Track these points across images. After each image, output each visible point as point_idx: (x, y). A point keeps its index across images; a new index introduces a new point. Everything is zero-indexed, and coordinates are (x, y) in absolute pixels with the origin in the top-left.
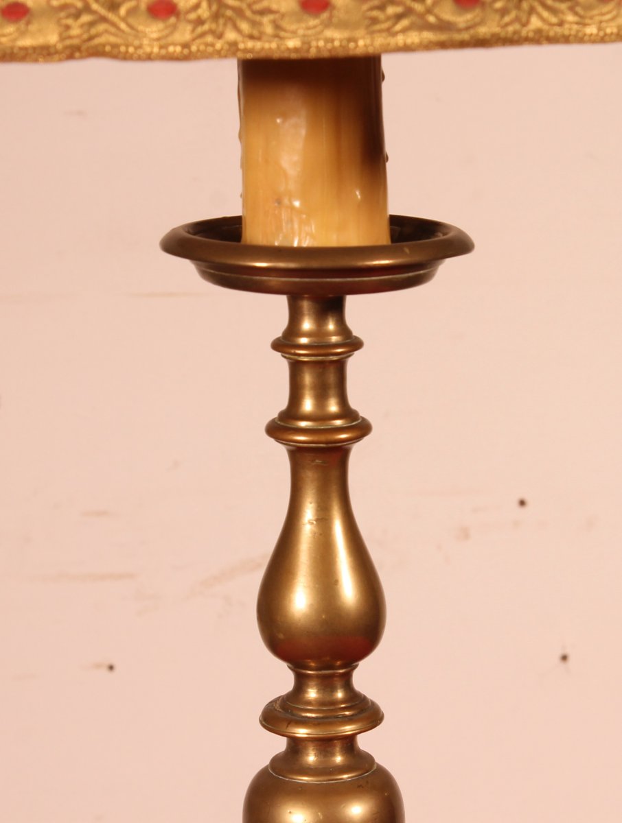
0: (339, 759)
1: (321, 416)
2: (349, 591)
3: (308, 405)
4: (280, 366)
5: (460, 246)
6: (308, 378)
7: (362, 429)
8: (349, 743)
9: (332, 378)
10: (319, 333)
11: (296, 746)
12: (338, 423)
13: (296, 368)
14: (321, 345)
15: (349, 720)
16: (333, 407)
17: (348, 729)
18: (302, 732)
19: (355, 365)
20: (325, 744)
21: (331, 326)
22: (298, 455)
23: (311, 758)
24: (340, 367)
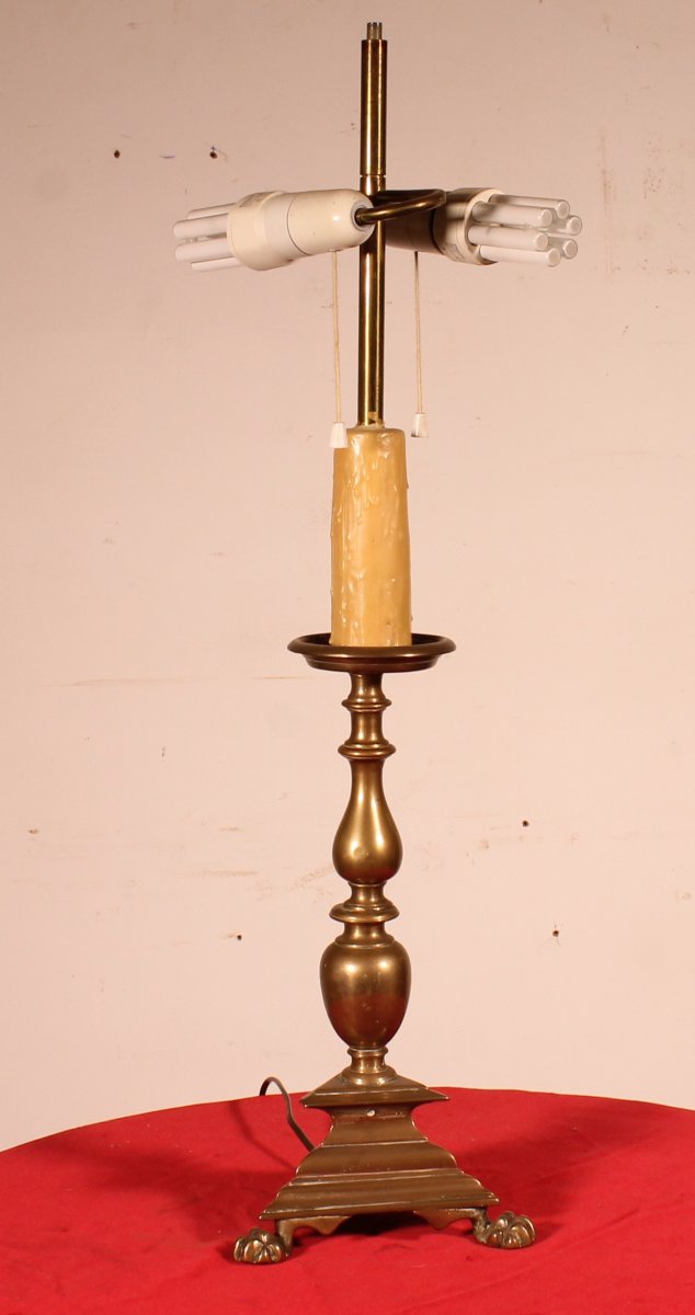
0: (374, 935)
1: (366, 742)
2: (380, 842)
3: (361, 736)
4: (347, 714)
5: (448, 647)
6: (361, 722)
7: (390, 750)
8: (380, 926)
9: (373, 721)
10: (366, 697)
11: (349, 927)
12: (376, 746)
13: (355, 717)
14: (367, 704)
15: (378, 914)
16: (373, 737)
17: (379, 918)
18: (352, 919)
19: (387, 714)
20: (367, 927)
21: (373, 693)
22: (355, 763)
23: (357, 934)
24: (378, 715)
